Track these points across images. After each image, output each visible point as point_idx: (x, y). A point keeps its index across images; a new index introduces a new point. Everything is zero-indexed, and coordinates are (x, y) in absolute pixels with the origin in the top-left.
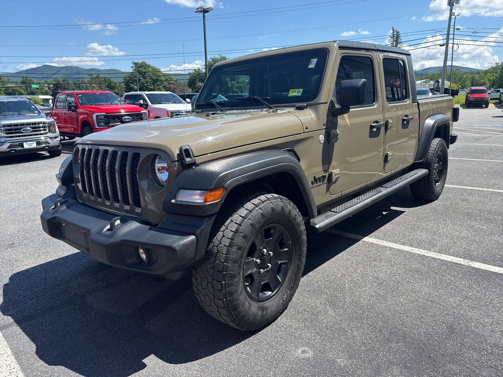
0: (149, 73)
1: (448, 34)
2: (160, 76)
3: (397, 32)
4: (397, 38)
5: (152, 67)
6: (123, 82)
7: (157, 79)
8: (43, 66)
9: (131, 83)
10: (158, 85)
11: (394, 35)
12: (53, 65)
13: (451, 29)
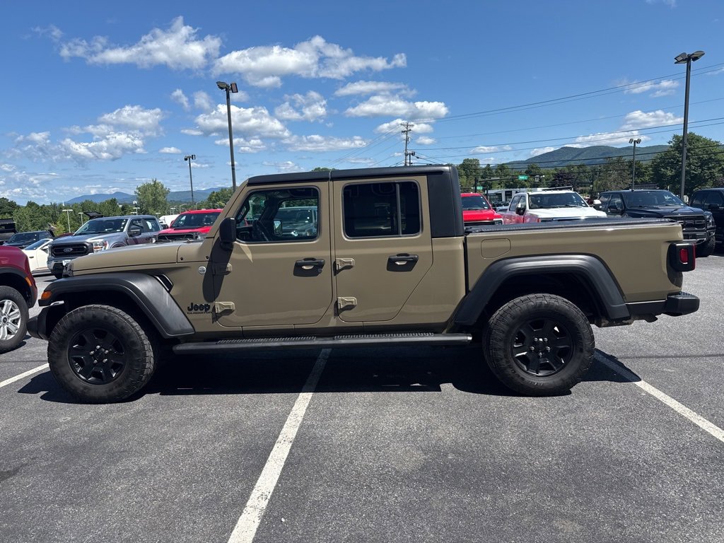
0: (697, 150)
2: (715, 154)
5: (705, 139)
6: (651, 166)
7: (710, 158)
8: (562, 148)
9: (662, 167)
10: (709, 169)
12: (575, 146)
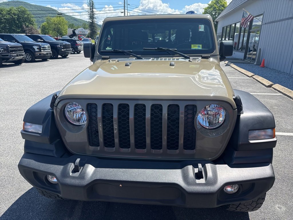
1: (124, 7)
3: (92, 1)
4: (92, 5)
11: (90, 3)
13: (125, 4)
